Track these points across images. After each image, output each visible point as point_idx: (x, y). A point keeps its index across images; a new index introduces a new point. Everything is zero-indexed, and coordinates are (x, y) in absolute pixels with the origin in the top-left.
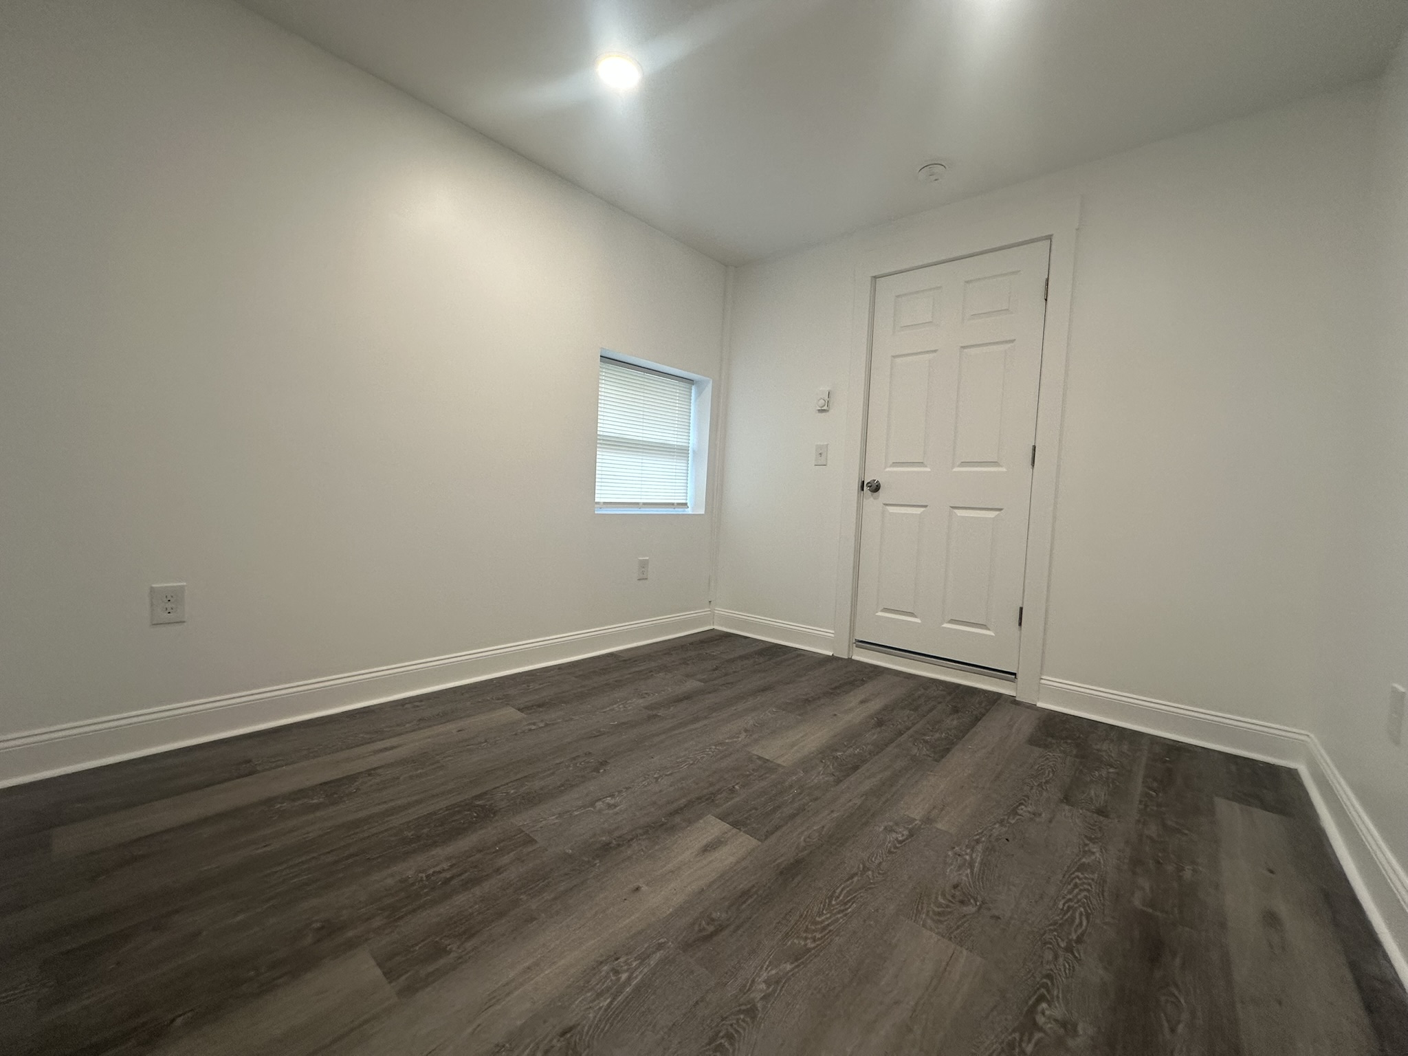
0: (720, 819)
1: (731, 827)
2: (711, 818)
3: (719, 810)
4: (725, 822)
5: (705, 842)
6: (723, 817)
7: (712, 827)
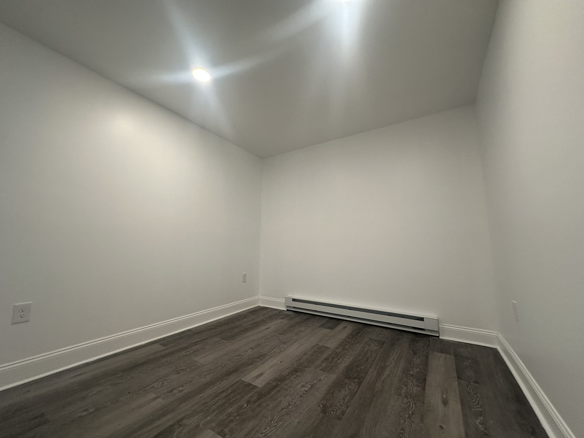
0: (256, 386)
1: (251, 383)
2: (260, 386)
3: (255, 391)
4: (254, 385)
5: (262, 377)
6: (255, 387)
7: (259, 383)
